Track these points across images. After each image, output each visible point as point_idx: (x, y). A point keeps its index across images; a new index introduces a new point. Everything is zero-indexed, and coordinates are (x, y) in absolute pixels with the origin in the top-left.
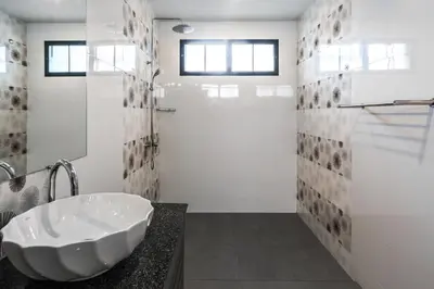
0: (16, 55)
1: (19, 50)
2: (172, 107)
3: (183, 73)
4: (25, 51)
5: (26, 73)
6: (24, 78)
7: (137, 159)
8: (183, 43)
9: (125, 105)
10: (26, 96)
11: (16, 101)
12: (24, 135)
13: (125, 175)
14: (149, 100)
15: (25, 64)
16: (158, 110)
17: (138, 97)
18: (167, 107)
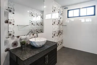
0: (41, 17)
1: (42, 16)
2: (66, 25)
3: (68, 17)
4: (43, 16)
5: (43, 20)
6: (43, 21)
7: (56, 35)
8: (68, 11)
9: (53, 24)
10: (43, 23)
11: (41, 24)
12: (42, 29)
13: (53, 37)
14: (59, 23)
15: (43, 18)
16: (62, 25)
17: (57, 23)
18: (65, 25)
